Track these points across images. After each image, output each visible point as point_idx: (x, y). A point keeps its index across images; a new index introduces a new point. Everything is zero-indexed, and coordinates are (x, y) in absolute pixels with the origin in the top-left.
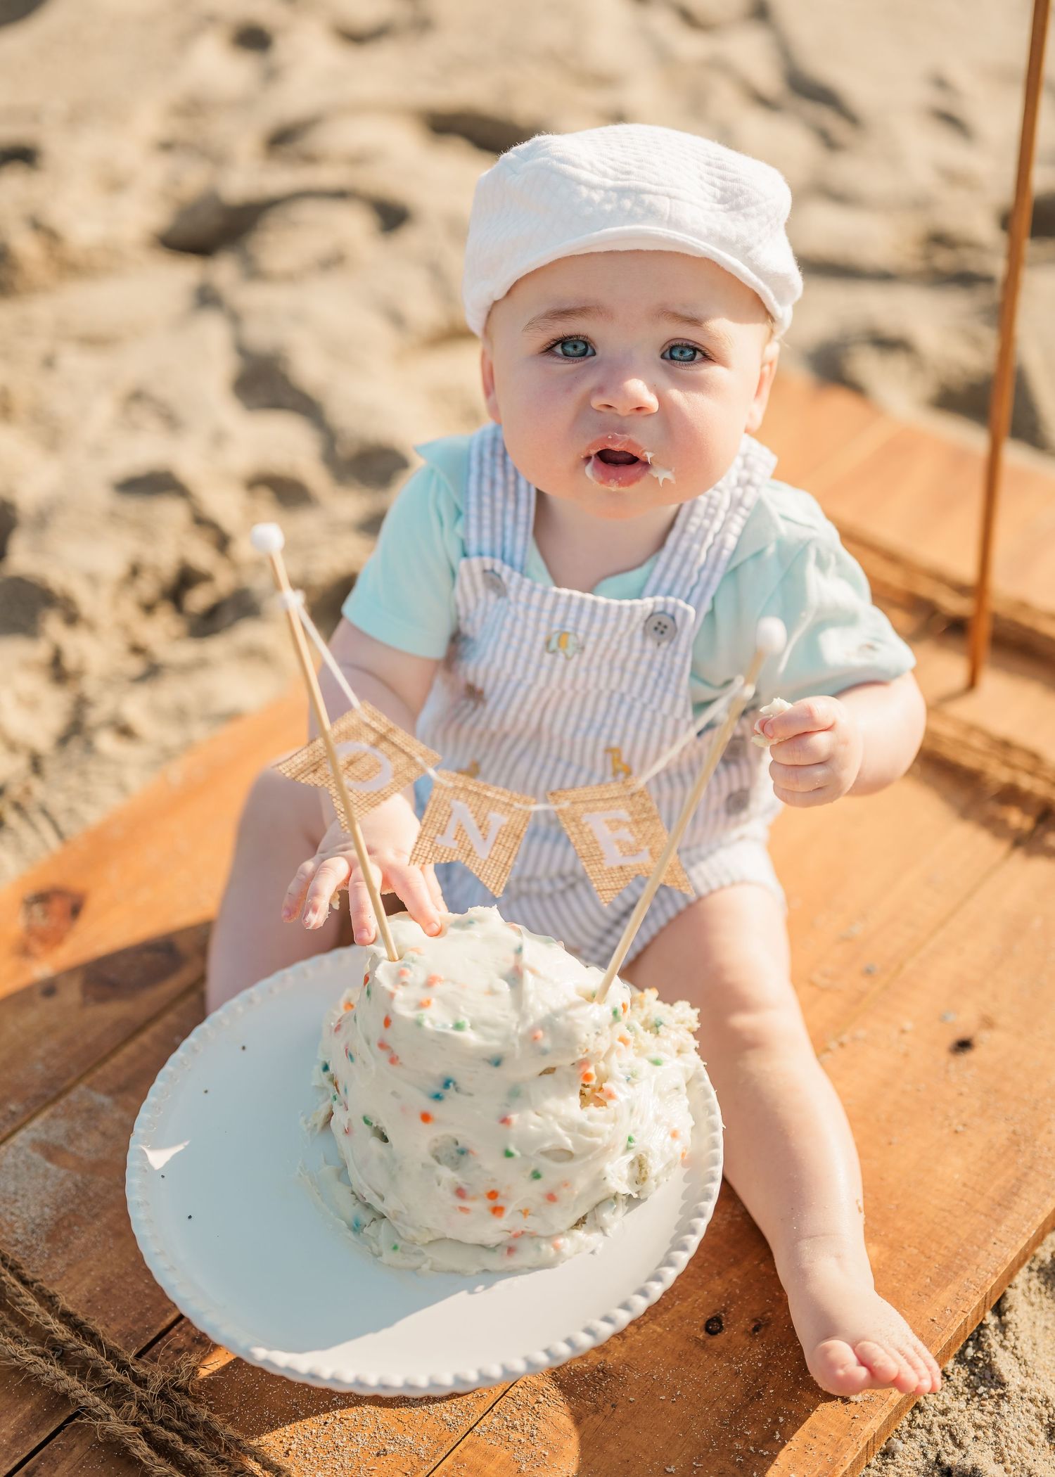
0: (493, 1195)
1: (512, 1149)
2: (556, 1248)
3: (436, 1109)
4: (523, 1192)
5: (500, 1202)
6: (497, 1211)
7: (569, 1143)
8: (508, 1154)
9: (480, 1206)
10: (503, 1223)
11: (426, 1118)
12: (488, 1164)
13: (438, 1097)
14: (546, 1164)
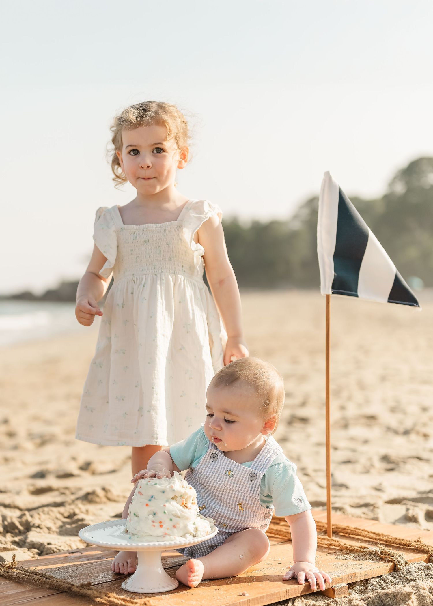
0: (160, 522)
1: (166, 512)
2: (175, 538)
3: (149, 503)
4: (167, 524)
5: (162, 524)
6: (161, 526)
7: (179, 514)
8: (165, 513)
9: (157, 525)
10: (162, 530)
11: (147, 505)
12: (160, 515)
13: (150, 500)
14: (173, 518)
